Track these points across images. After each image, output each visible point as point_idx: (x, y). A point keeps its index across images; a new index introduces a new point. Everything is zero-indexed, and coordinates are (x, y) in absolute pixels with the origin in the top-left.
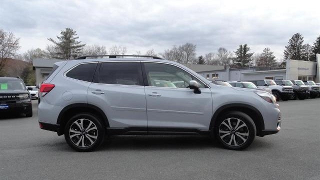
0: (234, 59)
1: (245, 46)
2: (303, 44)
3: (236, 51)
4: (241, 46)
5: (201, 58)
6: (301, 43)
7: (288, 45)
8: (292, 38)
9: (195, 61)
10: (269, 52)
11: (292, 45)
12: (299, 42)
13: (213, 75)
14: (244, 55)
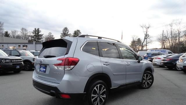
0: (32, 37)
1: (38, 29)
2: (69, 33)
3: (32, 31)
4: (35, 29)
5: (7, 33)
6: (68, 32)
7: (62, 32)
8: (64, 29)
9: (3, 34)
10: (52, 35)
11: (64, 33)
12: (67, 32)
13: (24, 46)
14: (38, 35)
